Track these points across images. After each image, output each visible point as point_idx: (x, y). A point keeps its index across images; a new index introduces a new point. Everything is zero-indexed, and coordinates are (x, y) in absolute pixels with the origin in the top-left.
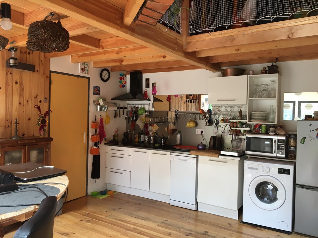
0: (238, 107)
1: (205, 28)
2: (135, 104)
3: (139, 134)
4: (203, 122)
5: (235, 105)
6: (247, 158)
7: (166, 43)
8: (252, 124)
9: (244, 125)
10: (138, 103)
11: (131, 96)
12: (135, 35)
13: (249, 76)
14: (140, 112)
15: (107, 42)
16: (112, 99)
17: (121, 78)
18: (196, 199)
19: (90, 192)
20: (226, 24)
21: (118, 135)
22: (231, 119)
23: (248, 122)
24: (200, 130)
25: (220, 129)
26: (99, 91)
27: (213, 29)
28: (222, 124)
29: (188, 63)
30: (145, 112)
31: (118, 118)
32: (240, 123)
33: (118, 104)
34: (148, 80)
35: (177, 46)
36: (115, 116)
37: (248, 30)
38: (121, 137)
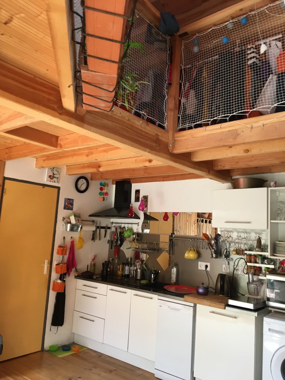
0: (255, 233)
1: (199, 121)
2: (121, 223)
3: (123, 264)
4: (207, 252)
5: (252, 230)
6: (270, 311)
7: (140, 139)
8: (276, 259)
9: (266, 261)
10: (124, 222)
11: (115, 212)
12: (86, 125)
13: (269, 189)
14: (126, 234)
15: (66, 139)
16: (90, 216)
17: (101, 189)
18: (192, 373)
19: (47, 345)
20: (227, 114)
21: (94, 265)
22: (246, 250)
23: (271, 256)
24: (204, 264)
25: (232, 263)
26: (72, 205)
27: (209, 122)
28: (234, 256)
29: (183, 170)
30: (133, 235)
31: (97, 241)
32: (260, 257)
33: (98, 223)
34: (138, 192)
35: (159, 146)
36: (93, 239)
37: (258, 122)
38: (99, 268)
